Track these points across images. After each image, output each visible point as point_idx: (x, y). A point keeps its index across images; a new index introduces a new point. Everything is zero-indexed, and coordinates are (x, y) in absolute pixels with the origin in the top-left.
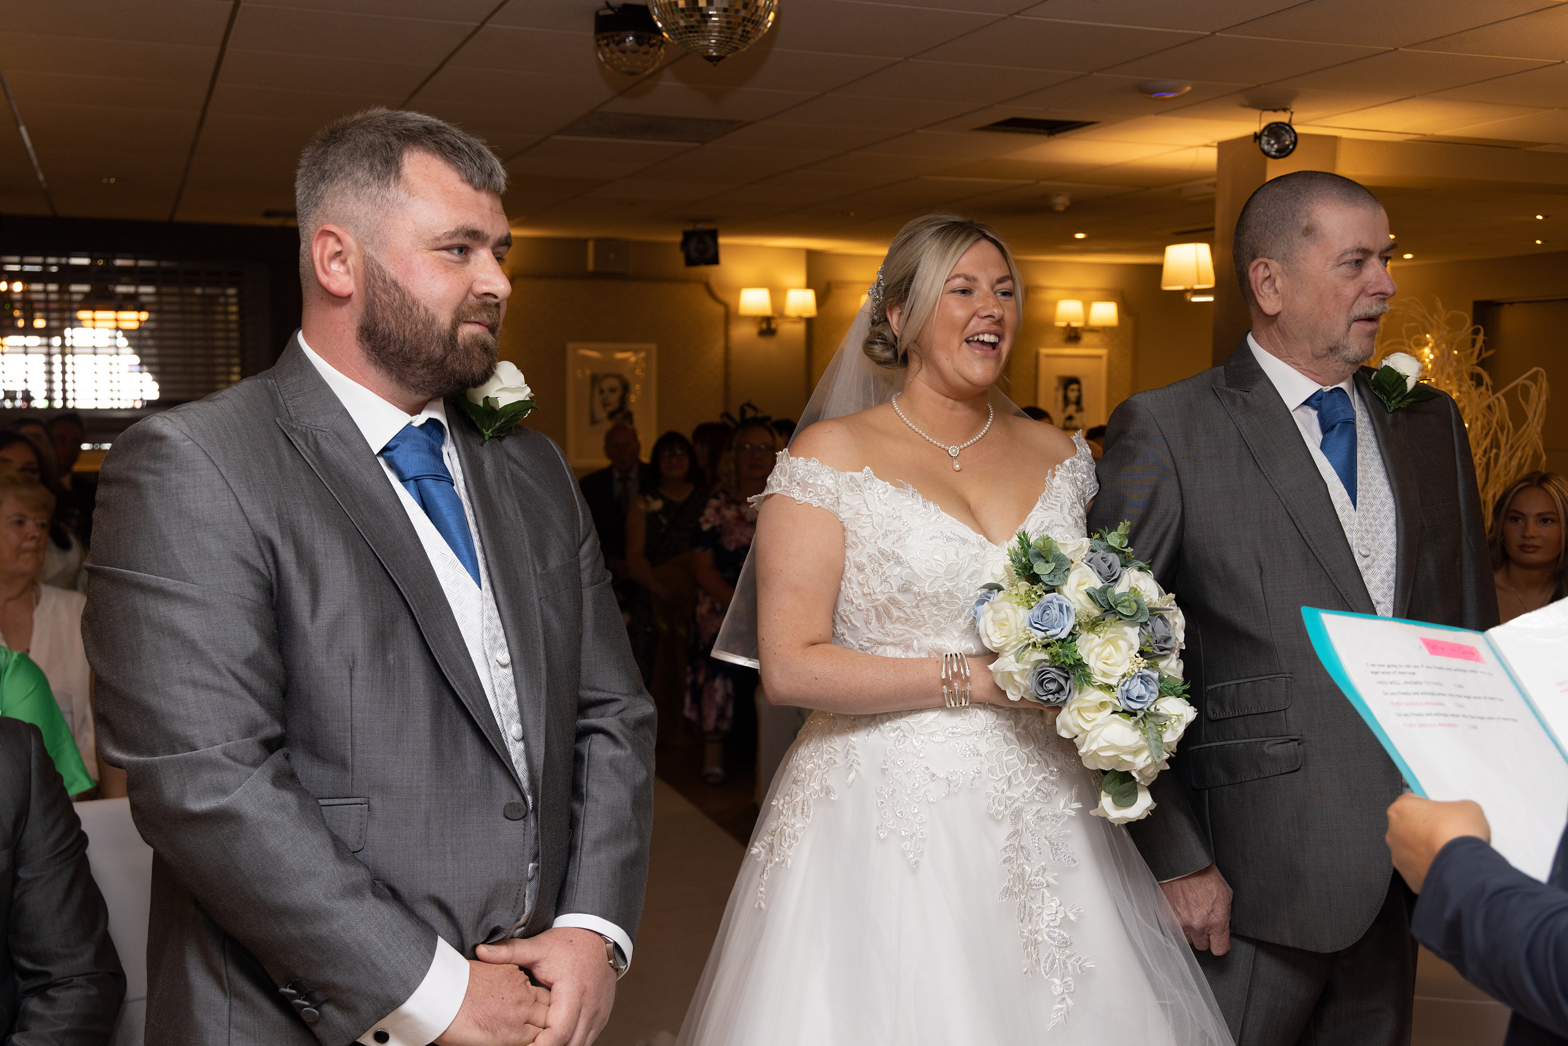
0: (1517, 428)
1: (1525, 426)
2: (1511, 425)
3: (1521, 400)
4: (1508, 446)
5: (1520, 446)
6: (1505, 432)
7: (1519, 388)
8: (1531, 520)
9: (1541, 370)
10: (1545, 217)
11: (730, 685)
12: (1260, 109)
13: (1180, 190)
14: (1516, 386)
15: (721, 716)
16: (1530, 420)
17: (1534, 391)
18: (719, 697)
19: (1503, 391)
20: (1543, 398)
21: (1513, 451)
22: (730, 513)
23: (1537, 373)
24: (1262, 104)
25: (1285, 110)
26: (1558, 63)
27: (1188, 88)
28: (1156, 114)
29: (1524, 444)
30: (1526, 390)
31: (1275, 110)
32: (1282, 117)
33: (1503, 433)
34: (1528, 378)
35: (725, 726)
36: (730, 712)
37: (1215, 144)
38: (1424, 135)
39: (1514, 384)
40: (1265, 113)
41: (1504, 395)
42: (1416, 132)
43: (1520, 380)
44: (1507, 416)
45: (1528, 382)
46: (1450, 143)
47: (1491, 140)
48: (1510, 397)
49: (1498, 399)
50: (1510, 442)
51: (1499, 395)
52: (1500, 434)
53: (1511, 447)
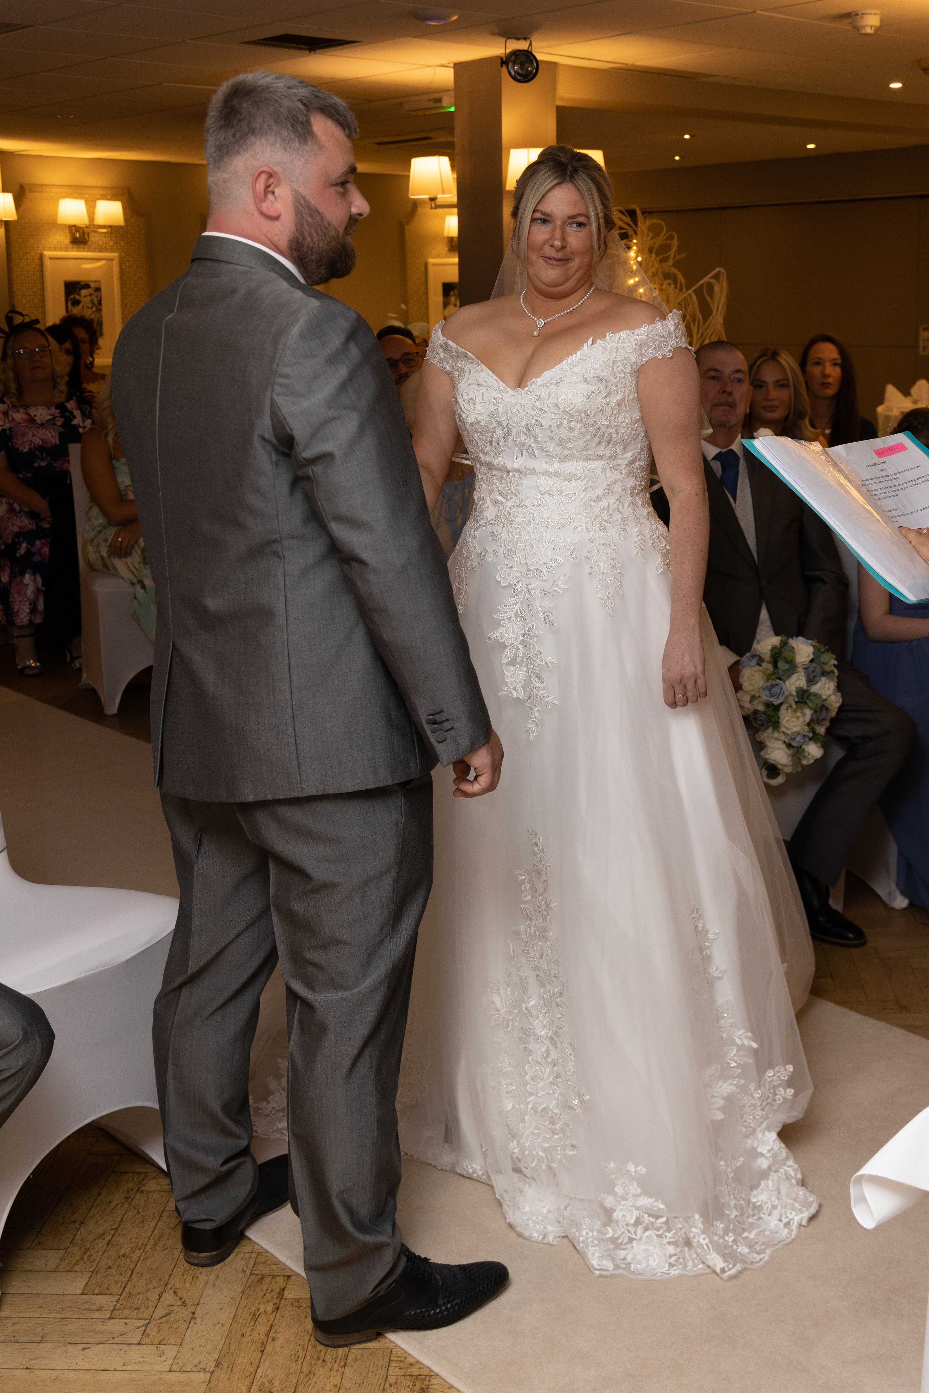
0: (705, 319)
1: (711, 318)
2: (701, 317)
3: (706, 296)
4: (700, 334)
5: (707, 336)
6: (696, 323)
7: (705, 285)
8: (771, 386)
9: (722, 270)
10: (691, 136)
11: (39, 580)
12: (505, 37)
13: (401, 104)
14: (703, 284)
15: (33, 610)
16: (715, 311)
17: (717, 288)
18: (30, 592)
19: (693, 288)
20: (725, 294)
21: (703, 338)
22: (19, 416)
23: (719, 272)
24: (508, 33)
25: (525, 39)
26: (749, 13)
27: (455, 18)
28: (413, 37)
29: (710, 333)
30: (710, 287)
31: (518, 39)
32: (522, 45)
33: (694, 325)
34: (712, 277)
35: (38, 620)
36: (41, 606)
37: (452, 65)
38: (626, 64)
39: (702, 282)
40: (509, 41)
41: (695, 292)
42: (619, 61)
43: (706, 279)
44: (697, 309)
45: (713, 281)
46: (643, 72)
47: (680, 71)
48: (699, 292)
49: (690, 295)
50: (701, 331)
51: (690, 291)
52: (692, 326)
53: (702, 335)
